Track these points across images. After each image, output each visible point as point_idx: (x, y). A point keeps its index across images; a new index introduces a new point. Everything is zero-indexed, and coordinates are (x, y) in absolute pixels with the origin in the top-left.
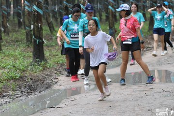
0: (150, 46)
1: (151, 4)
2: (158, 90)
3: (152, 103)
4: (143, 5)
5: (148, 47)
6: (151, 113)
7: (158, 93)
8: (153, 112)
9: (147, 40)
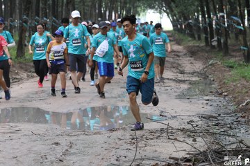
0: (17, 77)
1: (20, 23)
2: (26, 133)
3: (18, 149)
4: (10, 25)
5: (15, 79)
6: (15, 162)
7: (25, 137)
8: (18, 161)
9: (14, 69)
